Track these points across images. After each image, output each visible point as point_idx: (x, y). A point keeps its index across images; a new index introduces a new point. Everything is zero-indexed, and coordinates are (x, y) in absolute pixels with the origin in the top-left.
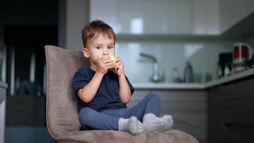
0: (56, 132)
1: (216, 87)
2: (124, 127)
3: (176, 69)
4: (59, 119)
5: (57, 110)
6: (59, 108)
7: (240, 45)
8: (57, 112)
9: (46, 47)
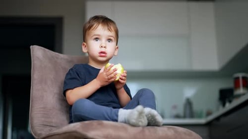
0: (39, 132)
1: (218, 119)
2: (125, 119)
3: (175, 107)
4: (43, 119)
5: (42, 110)
6: (44, 108)
7: (240, 75)
8: (42, 112)
9: (31, 47)
